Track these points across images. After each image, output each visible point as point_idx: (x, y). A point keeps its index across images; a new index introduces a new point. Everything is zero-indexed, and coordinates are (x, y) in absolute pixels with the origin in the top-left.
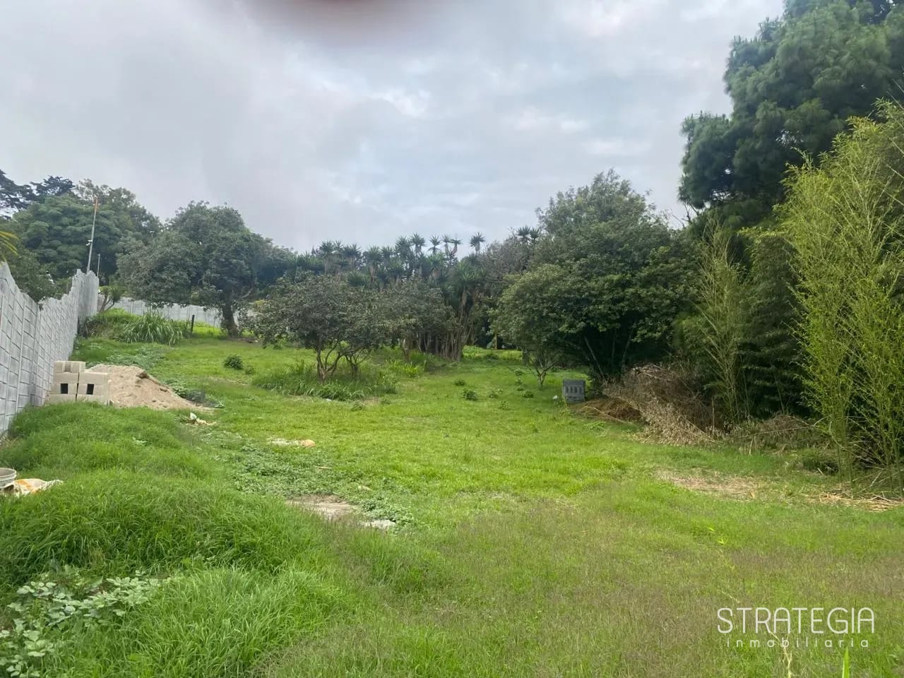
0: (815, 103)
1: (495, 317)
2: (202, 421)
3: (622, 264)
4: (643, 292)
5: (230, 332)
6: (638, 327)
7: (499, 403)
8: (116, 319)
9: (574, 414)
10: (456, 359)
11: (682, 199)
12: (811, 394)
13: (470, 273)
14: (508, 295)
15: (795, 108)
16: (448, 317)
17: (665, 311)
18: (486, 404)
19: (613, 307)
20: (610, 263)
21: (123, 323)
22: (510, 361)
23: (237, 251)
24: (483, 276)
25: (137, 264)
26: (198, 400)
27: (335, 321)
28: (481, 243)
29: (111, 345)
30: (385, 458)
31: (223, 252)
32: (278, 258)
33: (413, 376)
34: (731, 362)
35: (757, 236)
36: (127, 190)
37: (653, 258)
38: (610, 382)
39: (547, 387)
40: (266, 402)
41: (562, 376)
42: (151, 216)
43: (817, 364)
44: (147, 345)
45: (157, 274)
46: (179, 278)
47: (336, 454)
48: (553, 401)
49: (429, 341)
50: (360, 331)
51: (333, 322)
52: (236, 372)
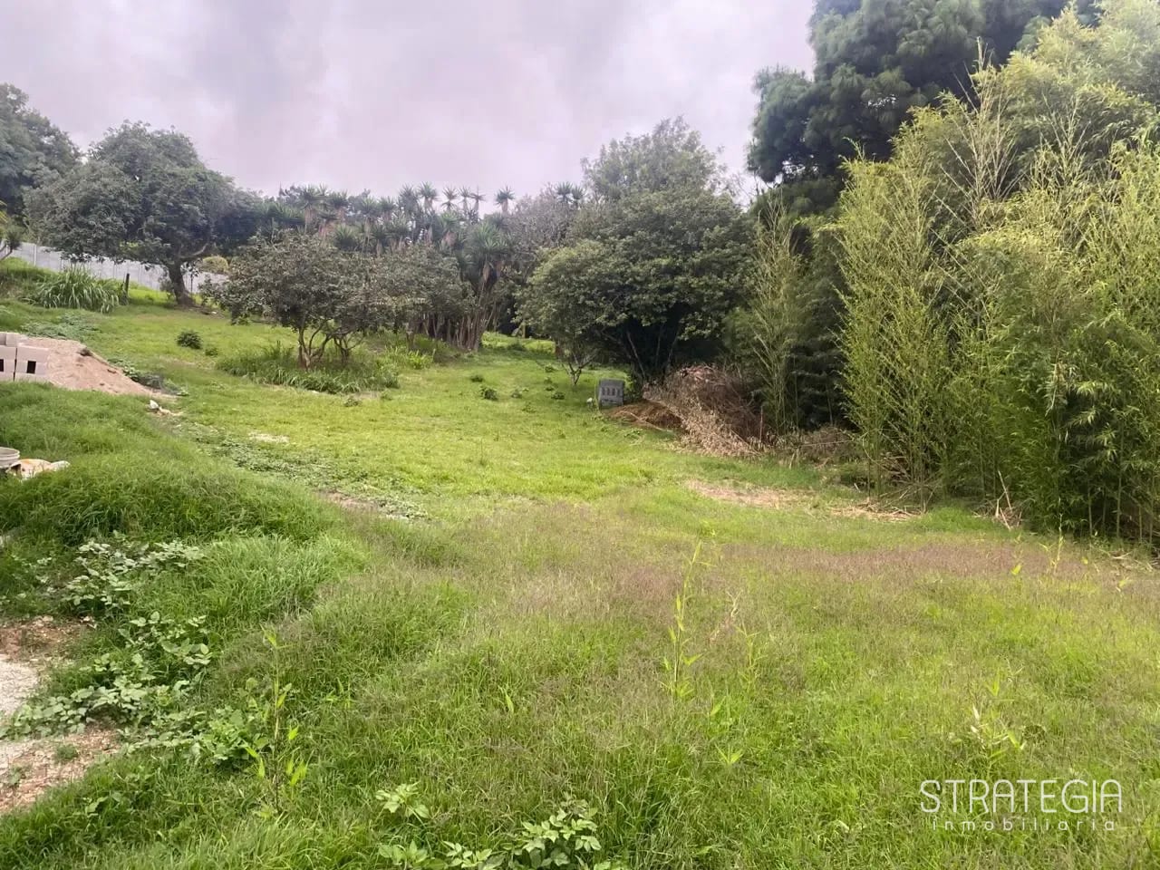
0: (897, 73)
1: (522, 301)
2: (166, 411)
3: (673, 247)
4: (694, 282)
5: (179, 299)
6: (687, 322)
7: (522, 404)
8: (24, 274)
9: (609, 419)
10: (472, 349)
11: (750, 169)
12: (850, 405)
13: (494, 240)
14: (539, 275)
15: (875, 76)
16: (465, 295)
17: (717, 304)
18: (507, 405)
19: (660, 298)
20: (659, 244)
21: (35, 280)
22: (539, 355)
23: (189, 193)
24: (511, 244)
25: (52, 202)
26: (155, 386)
27: (324, 295)
28: (509, 201)
29: (24, 309)
30: (390, 459)
31: (170, 193)
32: (243, 205)
33: (418, 367)
34: (781, 367)
35: (818, 226)
36: (17, 87)
37: (708, 240)
38: (651, 385)
39: (582, 388)
40: (239, 391)
41: (602, 374)
42: (57, 130)
43: (857, 373)
44: (72, 311)
45: (81, 219)
46: (112, 225)
47: (334, 453)
48: (586, 404)
49: (440, 324)
50: (354, 309)
51: (320, 297)
52: (194, 351)
